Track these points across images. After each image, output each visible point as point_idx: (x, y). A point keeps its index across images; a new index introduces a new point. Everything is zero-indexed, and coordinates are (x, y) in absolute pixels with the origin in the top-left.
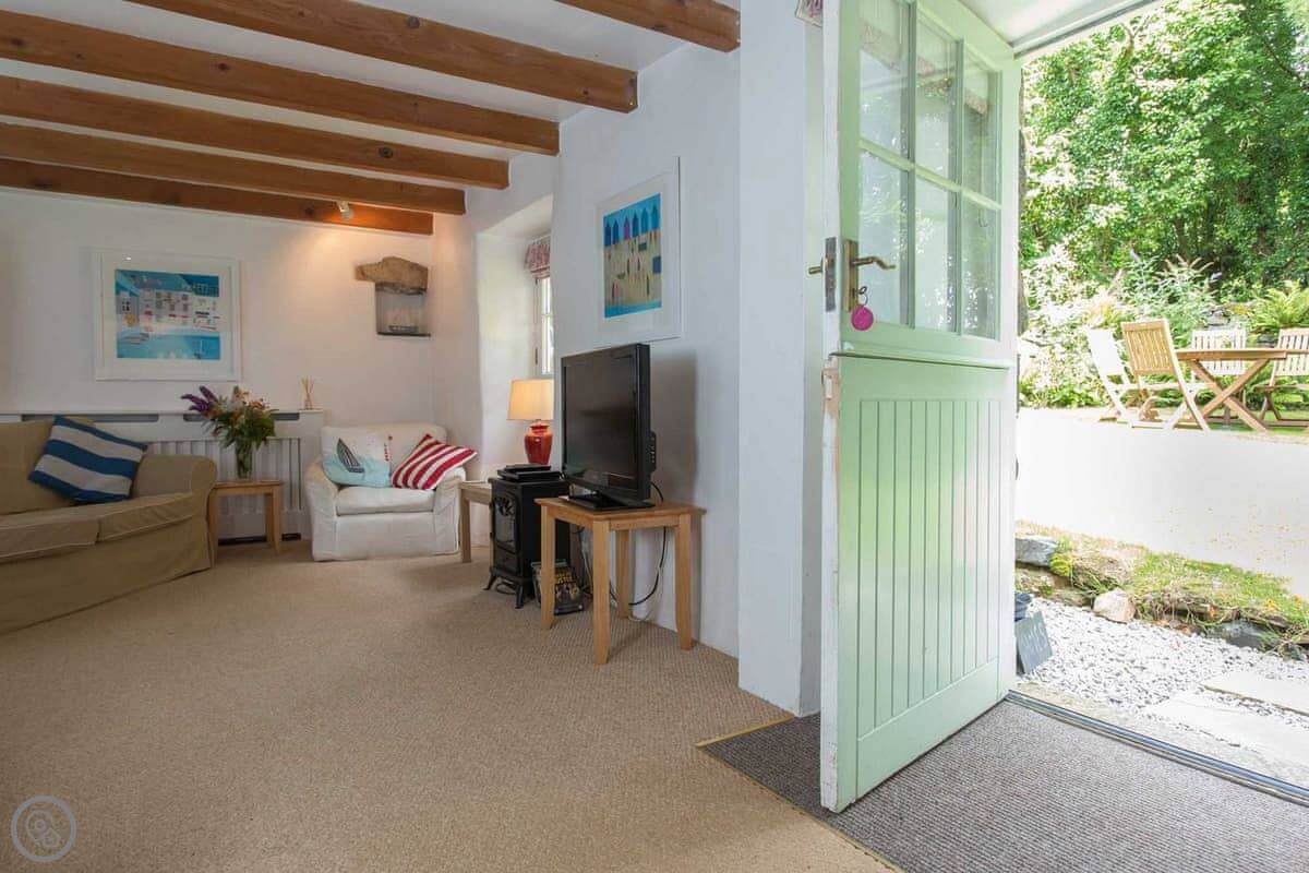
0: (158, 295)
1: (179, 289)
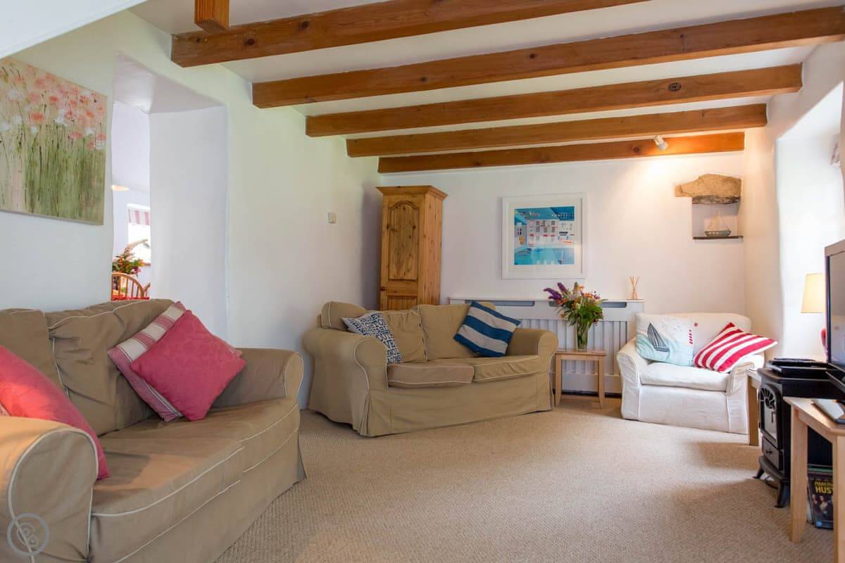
0: (538, 223)
1: (549, 217)
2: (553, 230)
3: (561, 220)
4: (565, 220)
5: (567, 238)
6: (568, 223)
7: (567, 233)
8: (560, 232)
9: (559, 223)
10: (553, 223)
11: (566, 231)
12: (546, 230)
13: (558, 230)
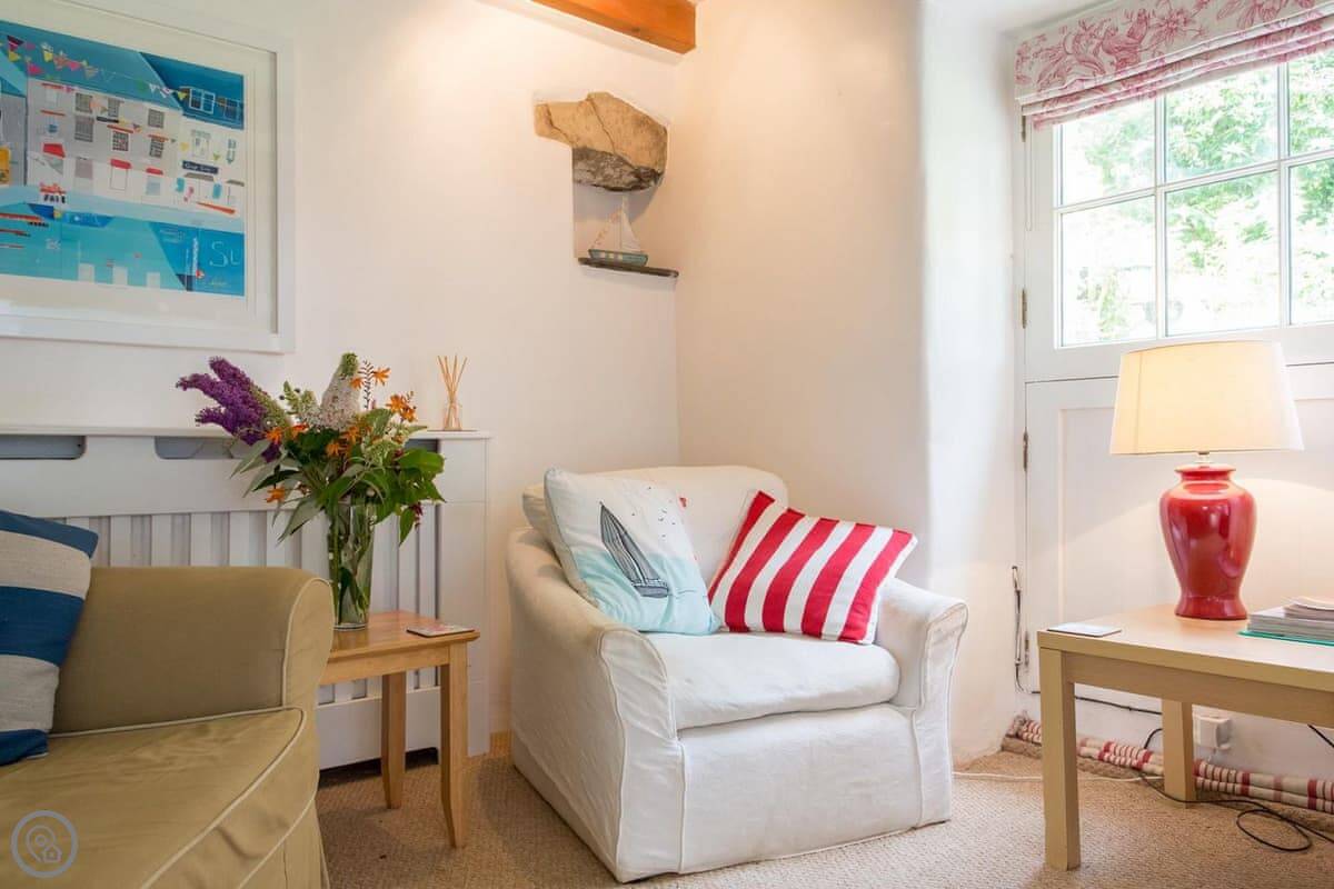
0: (83, 103)
1: (140, 93)
2: (157, 146)
3: (189, 113)
4: (205, 117)
5: (217, 192)
6: (218, 133)
7: (215, 170)
8: (187, 165)
9: (179, 126)
10: (156, 120)
11: (211, 162)
12: (121, 142)
13: (176, 154)
